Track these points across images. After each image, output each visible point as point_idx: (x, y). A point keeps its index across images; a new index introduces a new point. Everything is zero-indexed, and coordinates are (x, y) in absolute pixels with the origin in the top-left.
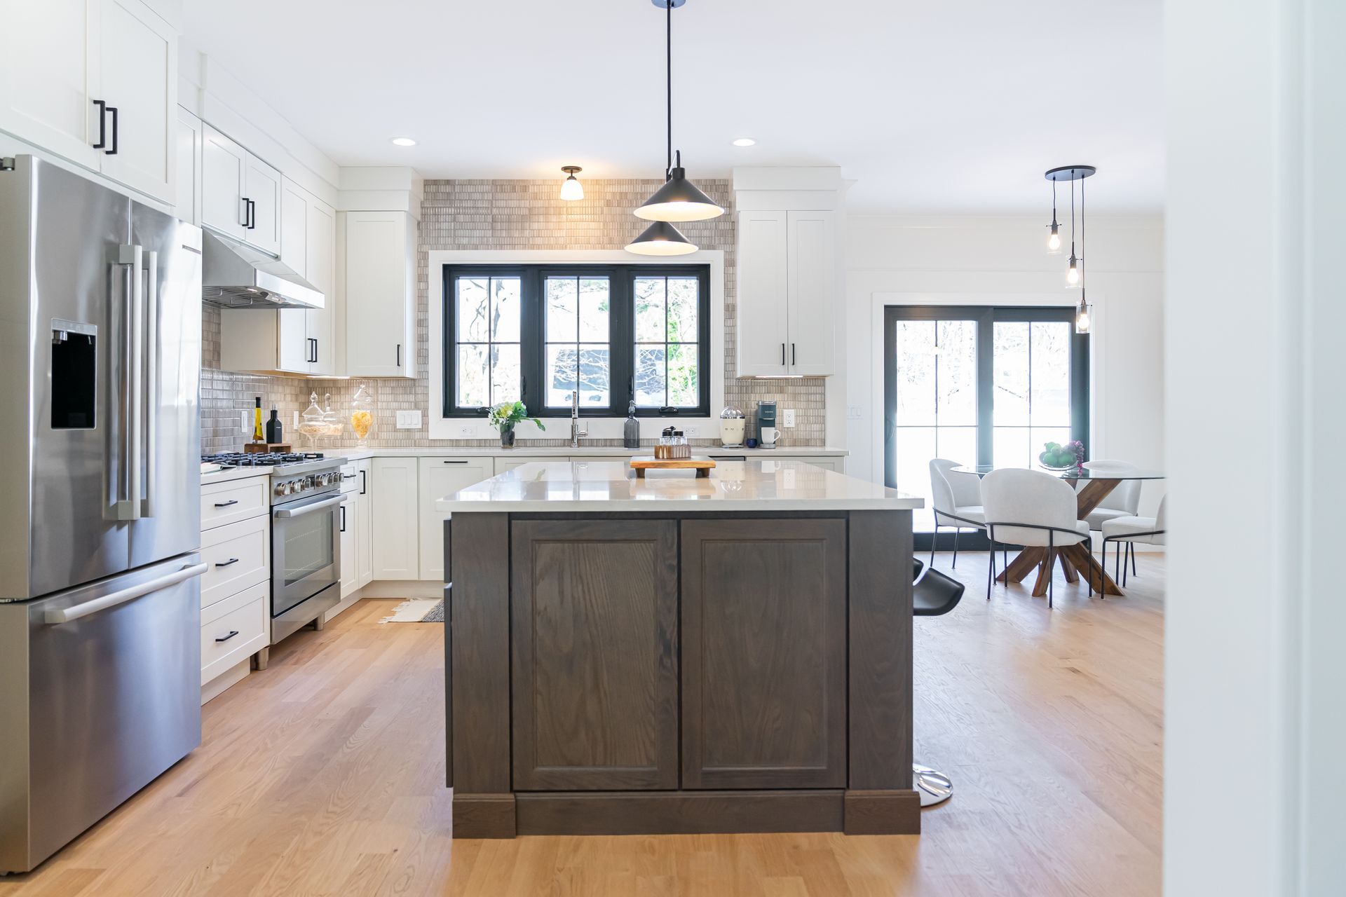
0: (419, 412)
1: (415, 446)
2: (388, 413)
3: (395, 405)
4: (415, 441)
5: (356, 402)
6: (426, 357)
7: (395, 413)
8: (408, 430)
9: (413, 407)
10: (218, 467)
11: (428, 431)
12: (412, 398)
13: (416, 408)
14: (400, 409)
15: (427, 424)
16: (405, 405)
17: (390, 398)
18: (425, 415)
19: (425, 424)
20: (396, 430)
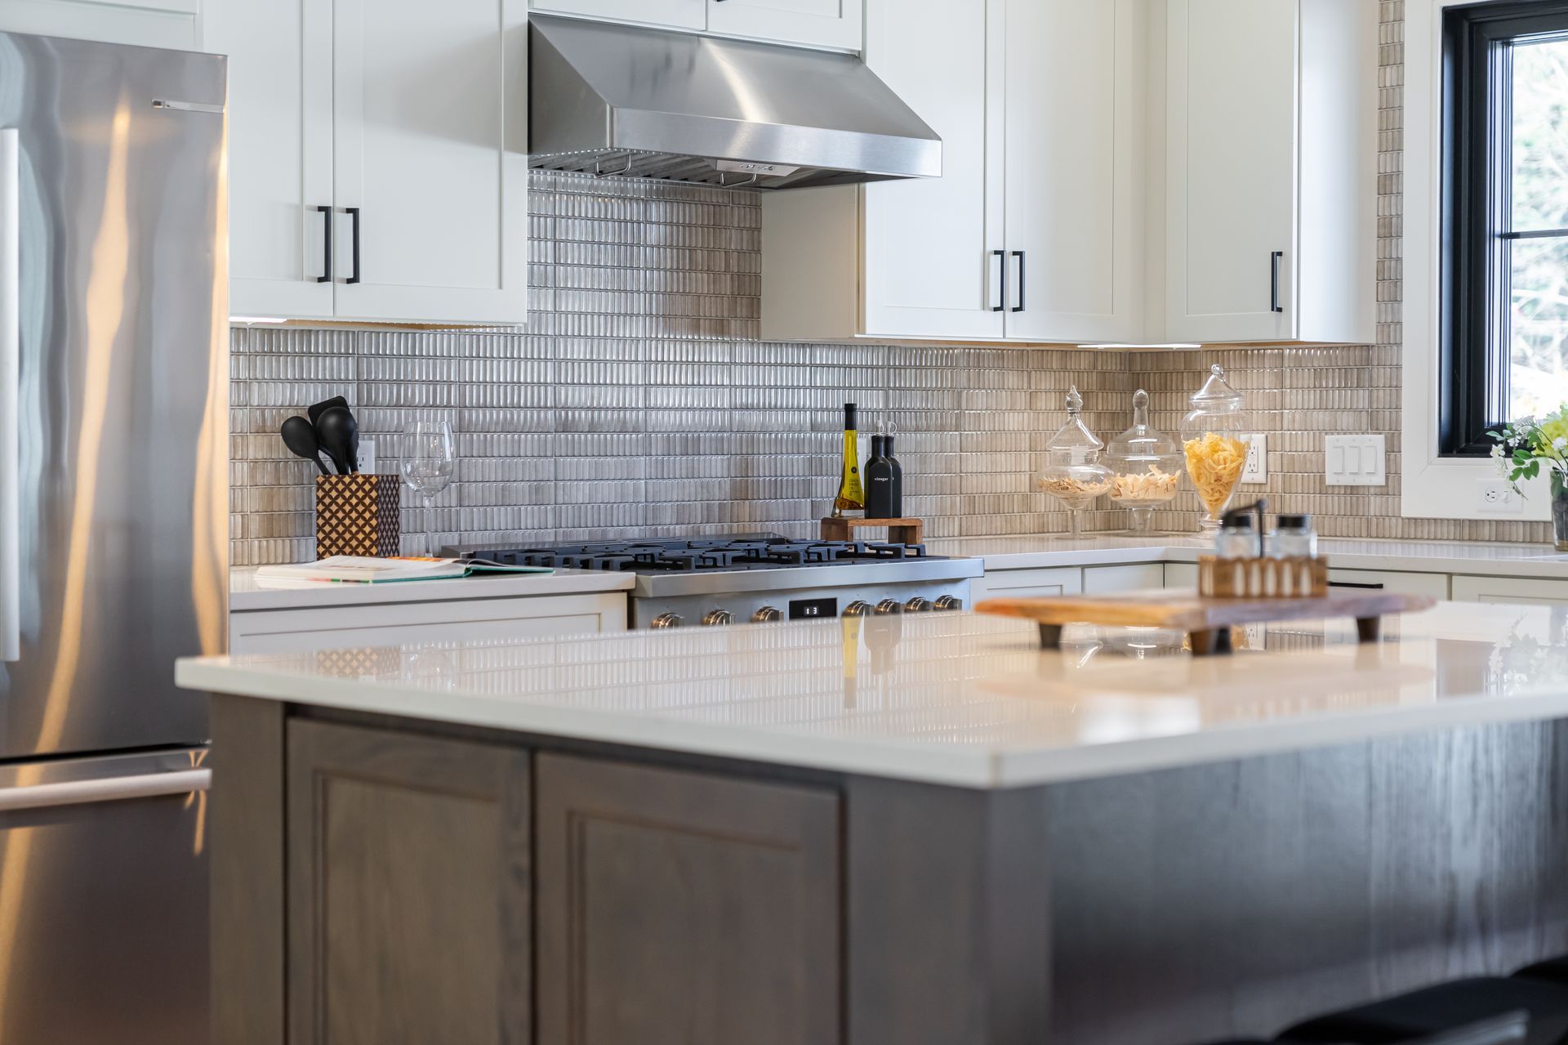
0: (1379, 440)
1: (1369, 536)
2: (1305, 441)
3: (1321, 418)
4: (1369, 522)
5: (1199, 412)
6: (1397, 282)
7: (1321, 441)
8: (1353, 490)
9: (1364, 427)
10: (461, 569)
11: (1400, 495)
12: (1362, 398)
13: (1374, 428)
14: (1334, 430)
15: (1398, 474)
16: (1346, 419)
17: (1312, 398)
18: (1393, 449)
19: (1393, 472)
20: (1324, 489)
